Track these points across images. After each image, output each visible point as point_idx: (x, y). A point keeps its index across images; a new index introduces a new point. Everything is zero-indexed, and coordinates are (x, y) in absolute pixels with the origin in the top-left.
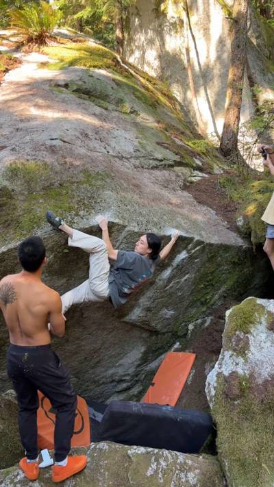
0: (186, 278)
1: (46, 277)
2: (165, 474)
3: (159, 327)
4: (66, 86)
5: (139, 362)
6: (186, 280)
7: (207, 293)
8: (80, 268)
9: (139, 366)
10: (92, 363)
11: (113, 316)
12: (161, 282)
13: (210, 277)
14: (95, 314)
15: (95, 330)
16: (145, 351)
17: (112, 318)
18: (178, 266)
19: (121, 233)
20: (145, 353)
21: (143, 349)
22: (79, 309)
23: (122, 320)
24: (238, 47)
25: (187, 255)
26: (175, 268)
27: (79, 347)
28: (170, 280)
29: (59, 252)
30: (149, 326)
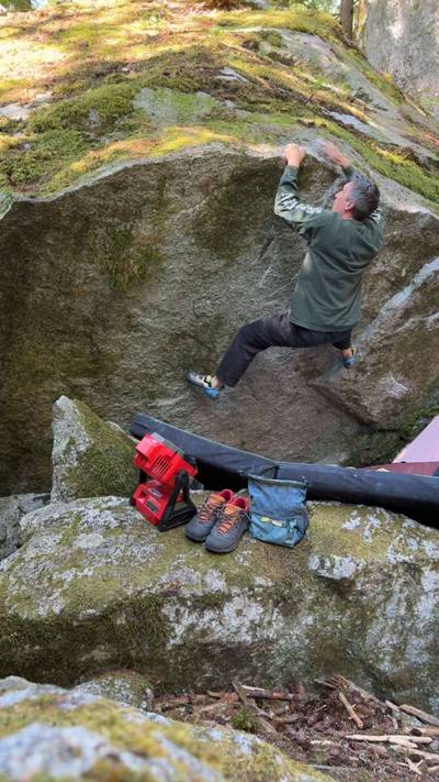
0: (436, 317)
1: (192, 244)
2: (376, 534)
3: (376, 413)
8: (248, 246)
11: (296, 370)
12: (390, 314)
15: (262, 389)
17: (294, 373)
18: (425, 284)
19: (327, 187)
21: (343, 457)
23: (310, 382)
26: (419, 290)
27: (234, 416)
28: (407, 314)
29: (216, 198)
30: (359, 405)
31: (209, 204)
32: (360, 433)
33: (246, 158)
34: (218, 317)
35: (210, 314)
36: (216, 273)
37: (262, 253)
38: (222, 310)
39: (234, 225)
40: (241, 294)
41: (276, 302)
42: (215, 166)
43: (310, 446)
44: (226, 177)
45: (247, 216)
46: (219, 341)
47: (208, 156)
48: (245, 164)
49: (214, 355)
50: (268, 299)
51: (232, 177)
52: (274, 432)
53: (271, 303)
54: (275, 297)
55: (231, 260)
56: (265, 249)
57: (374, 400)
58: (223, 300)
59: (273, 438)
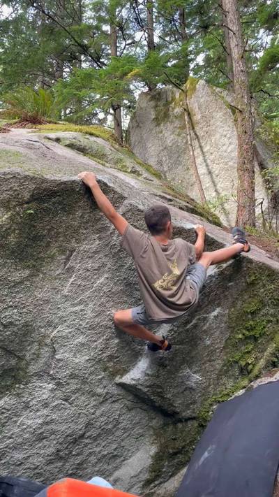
0: (215, 313)
3: (178, 403)
4: (58, 140)
5: (147, 476)
6: (216, 317)
7: (248, 352)
8: (52, 257)
9: (148, 483)
10: (69, 466)
11: (105, 370)
13: (251, 322)
14: (75, 355)
15: (73, 392)
16: (157, 454)
17: (103, 373)
20: (158, 458)
21: (153, 450)
22: (48, 341)
24: (245, 132)
25: (216, 270)
27: (47, 423)
29: (18, 214)
30: (163, 397)
31: (11, 219)
32: (166, 425)
33: (44, 181)
34: (26, 325)
35: (17, 323)
36: (21, 282)
37: (65, 263)
38: (29, 318)
39: (37, 238)
40: (48, 301)
41: (81, 307)
42: (15, 185)
43: (123, 444)
44: (27, 196)
45: (49, 230)
46: (29, 348)
47: (9, 176)
48: (44, 185)
49: (24, 362)
50: (74, 305)
51: (32, 196)
52: (88, 434)
53: (77, 308)
54: (80, 303)
55: (36, 270)
56: (68, 259)
57: (176, 391)
58: (30, 308)
59: (87, 441)
